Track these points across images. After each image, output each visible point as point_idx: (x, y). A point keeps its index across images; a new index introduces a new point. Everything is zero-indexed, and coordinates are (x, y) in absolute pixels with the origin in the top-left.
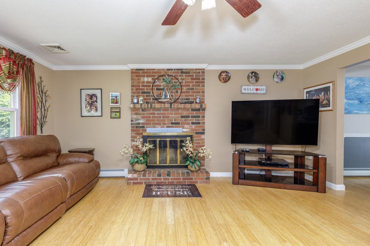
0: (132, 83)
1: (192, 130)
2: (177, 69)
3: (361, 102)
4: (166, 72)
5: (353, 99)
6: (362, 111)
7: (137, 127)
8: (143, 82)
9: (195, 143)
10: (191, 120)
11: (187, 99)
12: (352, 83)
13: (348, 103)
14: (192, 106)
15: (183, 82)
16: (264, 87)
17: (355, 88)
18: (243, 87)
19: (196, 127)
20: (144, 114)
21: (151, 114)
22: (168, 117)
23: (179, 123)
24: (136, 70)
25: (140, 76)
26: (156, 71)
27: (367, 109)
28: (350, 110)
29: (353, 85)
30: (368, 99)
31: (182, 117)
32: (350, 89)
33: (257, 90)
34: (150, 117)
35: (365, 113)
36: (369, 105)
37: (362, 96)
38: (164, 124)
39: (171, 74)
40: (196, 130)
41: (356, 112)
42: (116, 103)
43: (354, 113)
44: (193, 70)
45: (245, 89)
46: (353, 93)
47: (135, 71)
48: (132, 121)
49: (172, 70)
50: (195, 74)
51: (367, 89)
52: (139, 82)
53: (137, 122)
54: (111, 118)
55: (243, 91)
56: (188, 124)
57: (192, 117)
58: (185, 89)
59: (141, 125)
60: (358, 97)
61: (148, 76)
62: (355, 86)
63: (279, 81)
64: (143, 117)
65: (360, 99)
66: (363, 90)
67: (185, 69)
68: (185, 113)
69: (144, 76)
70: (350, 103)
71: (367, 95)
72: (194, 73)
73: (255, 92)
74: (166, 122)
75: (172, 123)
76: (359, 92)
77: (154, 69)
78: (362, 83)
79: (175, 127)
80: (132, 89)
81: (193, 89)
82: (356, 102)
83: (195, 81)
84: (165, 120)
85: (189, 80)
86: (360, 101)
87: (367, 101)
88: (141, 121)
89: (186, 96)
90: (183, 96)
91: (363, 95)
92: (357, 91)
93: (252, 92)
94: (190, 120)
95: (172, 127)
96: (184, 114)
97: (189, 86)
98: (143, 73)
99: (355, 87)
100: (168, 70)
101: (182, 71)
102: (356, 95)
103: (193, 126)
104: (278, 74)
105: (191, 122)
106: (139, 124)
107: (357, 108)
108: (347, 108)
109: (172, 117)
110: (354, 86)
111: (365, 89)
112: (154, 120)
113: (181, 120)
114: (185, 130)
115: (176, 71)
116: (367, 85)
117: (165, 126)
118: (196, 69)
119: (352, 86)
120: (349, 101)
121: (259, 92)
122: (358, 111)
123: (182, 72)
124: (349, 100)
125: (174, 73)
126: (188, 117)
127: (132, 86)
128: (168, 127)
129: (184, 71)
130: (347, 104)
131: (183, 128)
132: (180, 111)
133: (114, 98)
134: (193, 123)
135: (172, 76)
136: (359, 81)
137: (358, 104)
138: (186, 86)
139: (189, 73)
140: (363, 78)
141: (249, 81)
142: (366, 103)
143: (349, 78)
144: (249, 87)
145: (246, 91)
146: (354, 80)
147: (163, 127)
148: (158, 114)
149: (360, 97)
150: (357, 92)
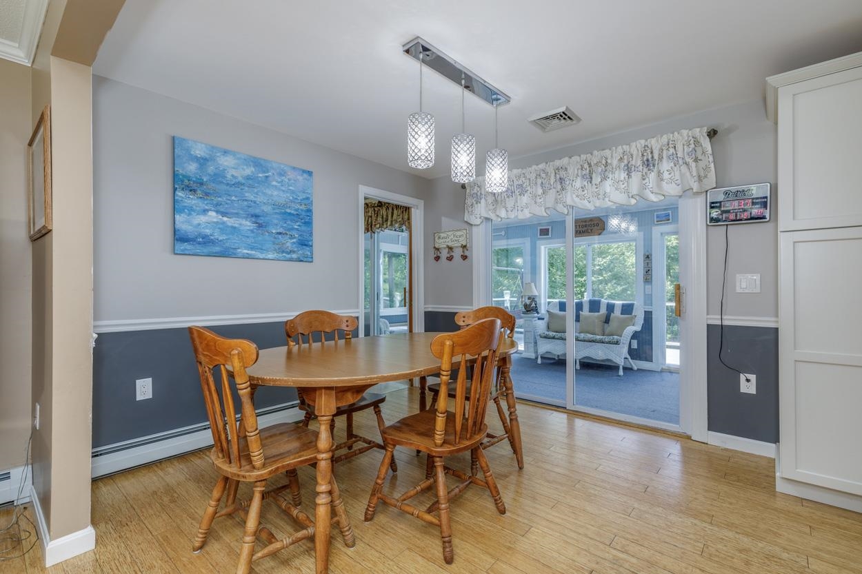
3: (260, 226)
5: (237, 214)
6: (261, 250)
12: (234, 168)
13: (224, 223)
17: (243, 184)
27: (277, 247)
28: (227, 245)
29: (235, 174)
30: (277, 219)
32: (228, 184)
35: (270, 256)
36: (280, 236)
37: (263, 211)
41: (246, 251)
43: (240, 255)
46: (236, 197)
51: (275, 193)
60: (252, 211)
62: (244, 178)
65: (257, 216)
66: (265, 194)
70: (230, 224)
71: (274, 209)
76: (252, 198)
78: (260, 175)
82: (247, 224)
86: (257, 223)
87: (276, 225)
91: (265, 208)
92: (247, 195)
99: (243, 181)
102: (246, 203)
107: (249, 242)
108: (220, 238)
110: (240, 179)
111: (269, 192)
116: (274, 183)
119: (233, 176)
120: (225, 219)
122: (252, 249)
124: (224, 214)
130: (221, 226)
136: (254, 167)
137: (252, 231)
140: (264, 160)
142: (274, 232)
143: (225, 152)
146: (238, 159)
149: (257, 211)
150: (249, 196)
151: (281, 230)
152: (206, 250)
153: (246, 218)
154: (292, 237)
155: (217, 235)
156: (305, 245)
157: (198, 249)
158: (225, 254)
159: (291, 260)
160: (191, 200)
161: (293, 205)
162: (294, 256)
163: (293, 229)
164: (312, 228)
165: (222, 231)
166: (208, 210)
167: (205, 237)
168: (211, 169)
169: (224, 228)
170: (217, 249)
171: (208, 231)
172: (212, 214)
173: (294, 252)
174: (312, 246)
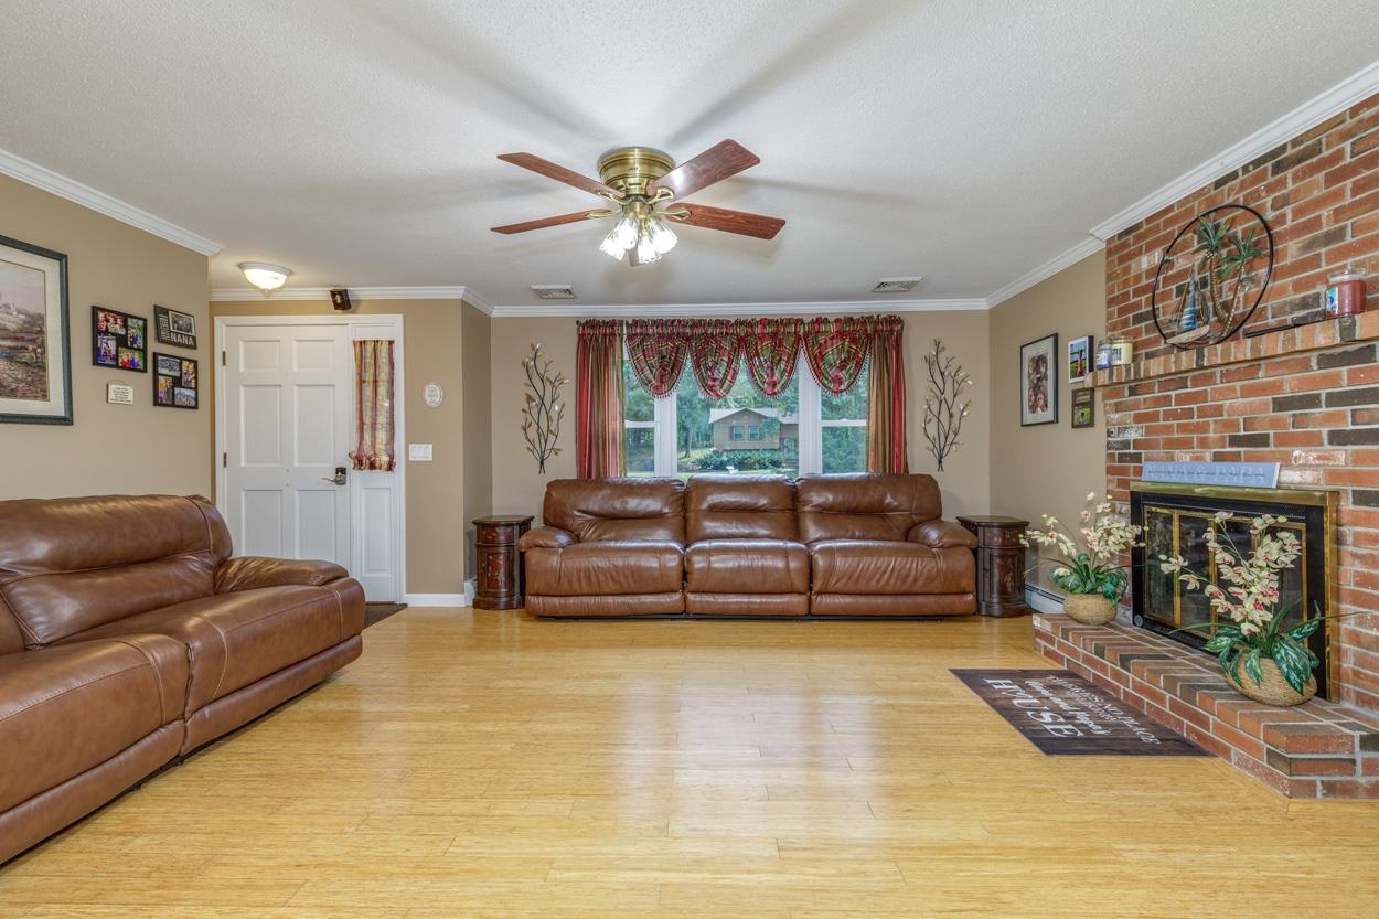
0: (1110, 290)
1: (1334, 475)
2: (1257, 163)
4: (1211, 200)
7: (1122, 458)
8: (1138, 278)
9: (1355, 556)
10: (1328, 419)
11: (1304, 304)
14: (1293, 339)
15: (1281, 219)
19: (1358, 459)
20: (1136, 406)
21: (1159, 402)
22: (1218, 411)
23: (1262, 440)
24: (1120, 235)
25: (1129, 257)
26: (1176, 211)
31: (1280, 405)
34: (1155, 417)
38: (1204, 443)
39: (1230, 200)
40: (1354, 477)
42: (1081, 374)
44: (1338, 120)
47: (1117, 242)
48: (1109, 434)
49: (1234, 175)
50: (1347, 145)
52: (1126, 283)
53: (1120, 438)
54: (1074, 426)
56: (1311, 440)
57: (1334, 399)
58: (1291, 250)
59: (1132, 451)
61: (1151, 247)
64: (1138, 419)
67: (1295, 143)
68: (1290, 384)
69: (1139, 252)
72: (1344, 136)
74: (1212, 434)
75: (1235, 441)
77: (1170, 209)
79: (1250, 459)
80: (1110, 316)
81: (1338, 235)
83: (1349, 183)
84: (1204, 428)
85: (1316, 194)
88: (1133, 435)
89: (1298, 287)
90: (1282, 291)
94: (1321, 420)
95: (1235, 458)
96: (1287, 387)
97: (1315, 223)
98: (1138, 239)
100: (1219, 184)
101: (1277, 160)
103: (1341, 456)
105: (1325, 431)
106: (1126, 444)
109: (1232, 410)
112: (1168, 429)
113: (1274, 423)
114: (1292, 477)
115: (1253, 172)
117: (1208, 456)
118: (1355, 111)
123: (1278, 168)
125: (1242, 186)
126: (1313, 401)
127: (1111, 302)
128: (1218, 457)
129: (1290, 152)
131: (1287, 463)
132: (1263, 377)
133: (1077, 357)
134: (1338, 438)
135: (1234, 206)
138: (1296, 232)
139: (1316, 150)
147: (1198, 459)
148: (1180, 400)
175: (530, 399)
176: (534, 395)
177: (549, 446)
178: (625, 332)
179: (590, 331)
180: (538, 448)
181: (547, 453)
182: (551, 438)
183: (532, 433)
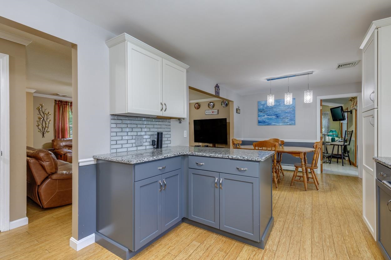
3: (278, 117)
6: (278, 123)
13: (268, 118)
16: (216, 111)
18: (206, 111)
27: (283, 122)
28: (269, 122)
29: (271, 105)
32: (269, 108)
33: (213, 112)
35: (281, 124)
36: (284, 119)
41: (274, 124)
45: (207, 112)
51: (282, 107)
55: (206, 113)
60: (275, 113)
63: (225, 106)
65: (277, 115)
66: (279, 108)
73: (212, 113)
76: (276, 110)
82: (274, 117)
87: (283, 116)
91: (279, 112)
93: (211, 113)
102: (274, 112)
104: (224, 102)
107: (275, 121)
111: (280, 108)
116: (282, 105)
121: (214, 113)
122: (275, 123)
124: (268, 116)
140: (279, 100)
141: (209, 108)
144: (209, 111)
145: (207, 113)
149: (277, 113)
150: (275, 110)
151: (284, 117)
152: (264, 124)
153: (274, 115)
154: (287, 118)
155: (267, 121)
156: (293, 120)
157: (263, 124)
158: (269, 124)
159: (287, 125)
160: (261, 114)
161: (288, 110)
162: (288, 124)
163: (288, 116)
164: (295, 115)
165: (268, 120)
166: (264, 116)
167: (264, 121)
168: (265, 106)
169: (269, 119)
170: (267, 124)
171: (265, 120)
172: (266, 116)
173: (288, 123)
174: (295, 120)
175: (40, 118)
176: (41, 117)
177: (46, 130)
178: (70, 104)
179: (60, 103)
180: (42, 131)
181: (45, 133)
182: (46, 128)
183: (40, 127)
